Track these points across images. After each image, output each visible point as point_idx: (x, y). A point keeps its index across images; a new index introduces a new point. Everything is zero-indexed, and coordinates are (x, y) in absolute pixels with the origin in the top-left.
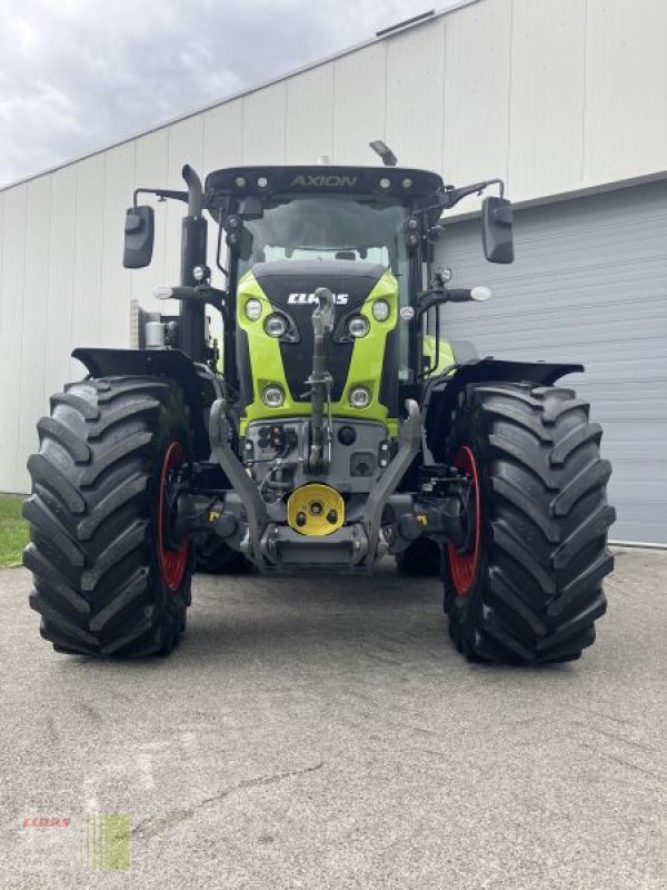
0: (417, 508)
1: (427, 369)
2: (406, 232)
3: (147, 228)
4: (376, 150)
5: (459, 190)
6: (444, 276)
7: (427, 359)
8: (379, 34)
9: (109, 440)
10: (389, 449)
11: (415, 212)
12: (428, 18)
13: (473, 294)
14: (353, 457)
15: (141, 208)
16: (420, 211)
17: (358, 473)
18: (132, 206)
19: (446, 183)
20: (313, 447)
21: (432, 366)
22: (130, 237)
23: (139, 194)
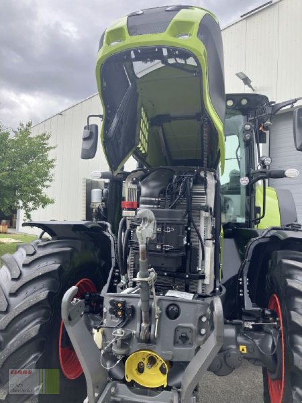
0: (240, 339)
1: (258, 216)
2: (244, 132)
3: (94, 136)
4: (240, 77)
5: (278, 104)
6: (266, 162)
7: (258, 210)
8: (242, 17)
9: (23, 295)
10: (208, 319)
11: (250, 119)
12: (268, 5)
13: (287, 173)
14: (176, 330)
15: (92, 125)
16: (253, 118)
17: (180, 341)
18: (87, 125)
19: (270, 101)
20: (143, 325)
21: (262, 215)
22: (85, 142)
23: (91, 118)
